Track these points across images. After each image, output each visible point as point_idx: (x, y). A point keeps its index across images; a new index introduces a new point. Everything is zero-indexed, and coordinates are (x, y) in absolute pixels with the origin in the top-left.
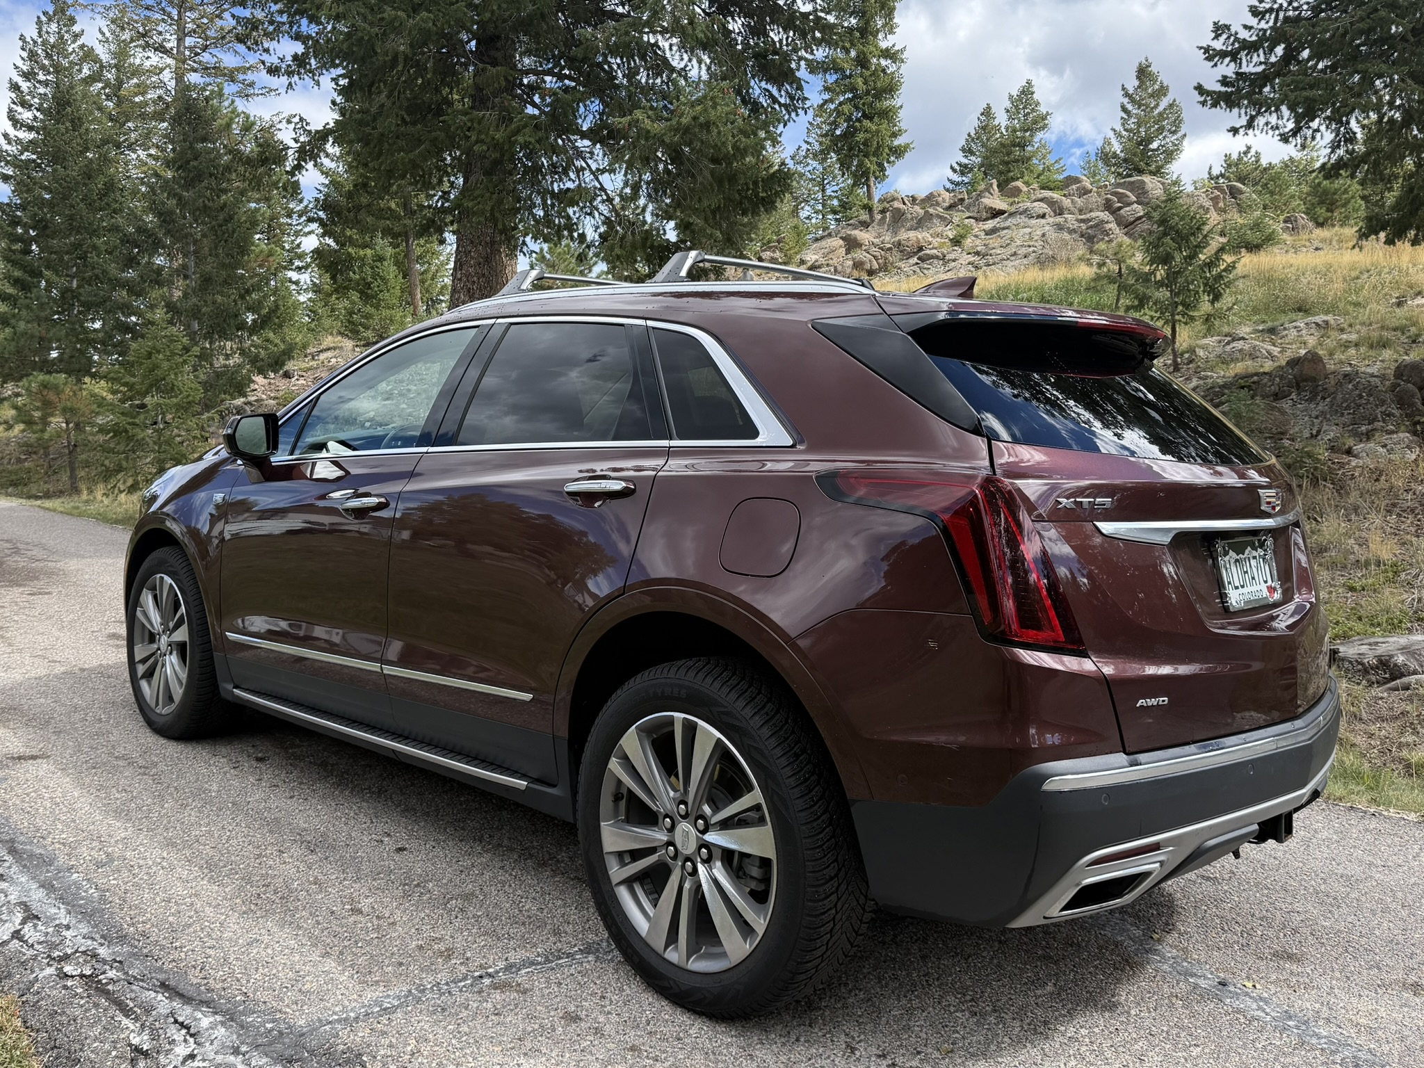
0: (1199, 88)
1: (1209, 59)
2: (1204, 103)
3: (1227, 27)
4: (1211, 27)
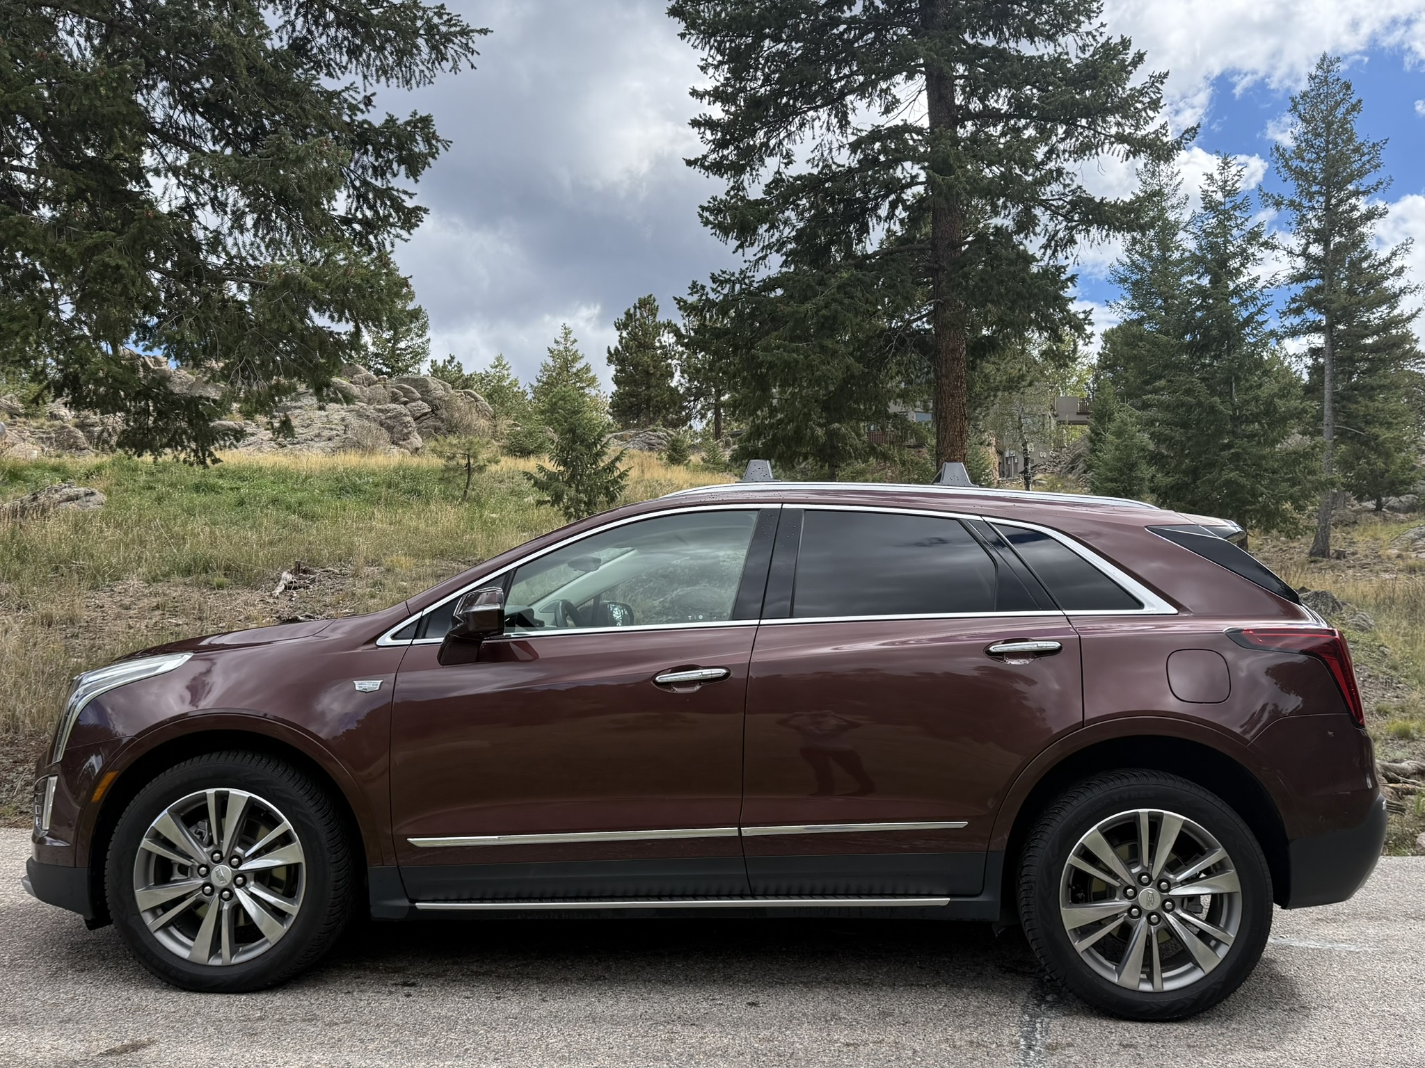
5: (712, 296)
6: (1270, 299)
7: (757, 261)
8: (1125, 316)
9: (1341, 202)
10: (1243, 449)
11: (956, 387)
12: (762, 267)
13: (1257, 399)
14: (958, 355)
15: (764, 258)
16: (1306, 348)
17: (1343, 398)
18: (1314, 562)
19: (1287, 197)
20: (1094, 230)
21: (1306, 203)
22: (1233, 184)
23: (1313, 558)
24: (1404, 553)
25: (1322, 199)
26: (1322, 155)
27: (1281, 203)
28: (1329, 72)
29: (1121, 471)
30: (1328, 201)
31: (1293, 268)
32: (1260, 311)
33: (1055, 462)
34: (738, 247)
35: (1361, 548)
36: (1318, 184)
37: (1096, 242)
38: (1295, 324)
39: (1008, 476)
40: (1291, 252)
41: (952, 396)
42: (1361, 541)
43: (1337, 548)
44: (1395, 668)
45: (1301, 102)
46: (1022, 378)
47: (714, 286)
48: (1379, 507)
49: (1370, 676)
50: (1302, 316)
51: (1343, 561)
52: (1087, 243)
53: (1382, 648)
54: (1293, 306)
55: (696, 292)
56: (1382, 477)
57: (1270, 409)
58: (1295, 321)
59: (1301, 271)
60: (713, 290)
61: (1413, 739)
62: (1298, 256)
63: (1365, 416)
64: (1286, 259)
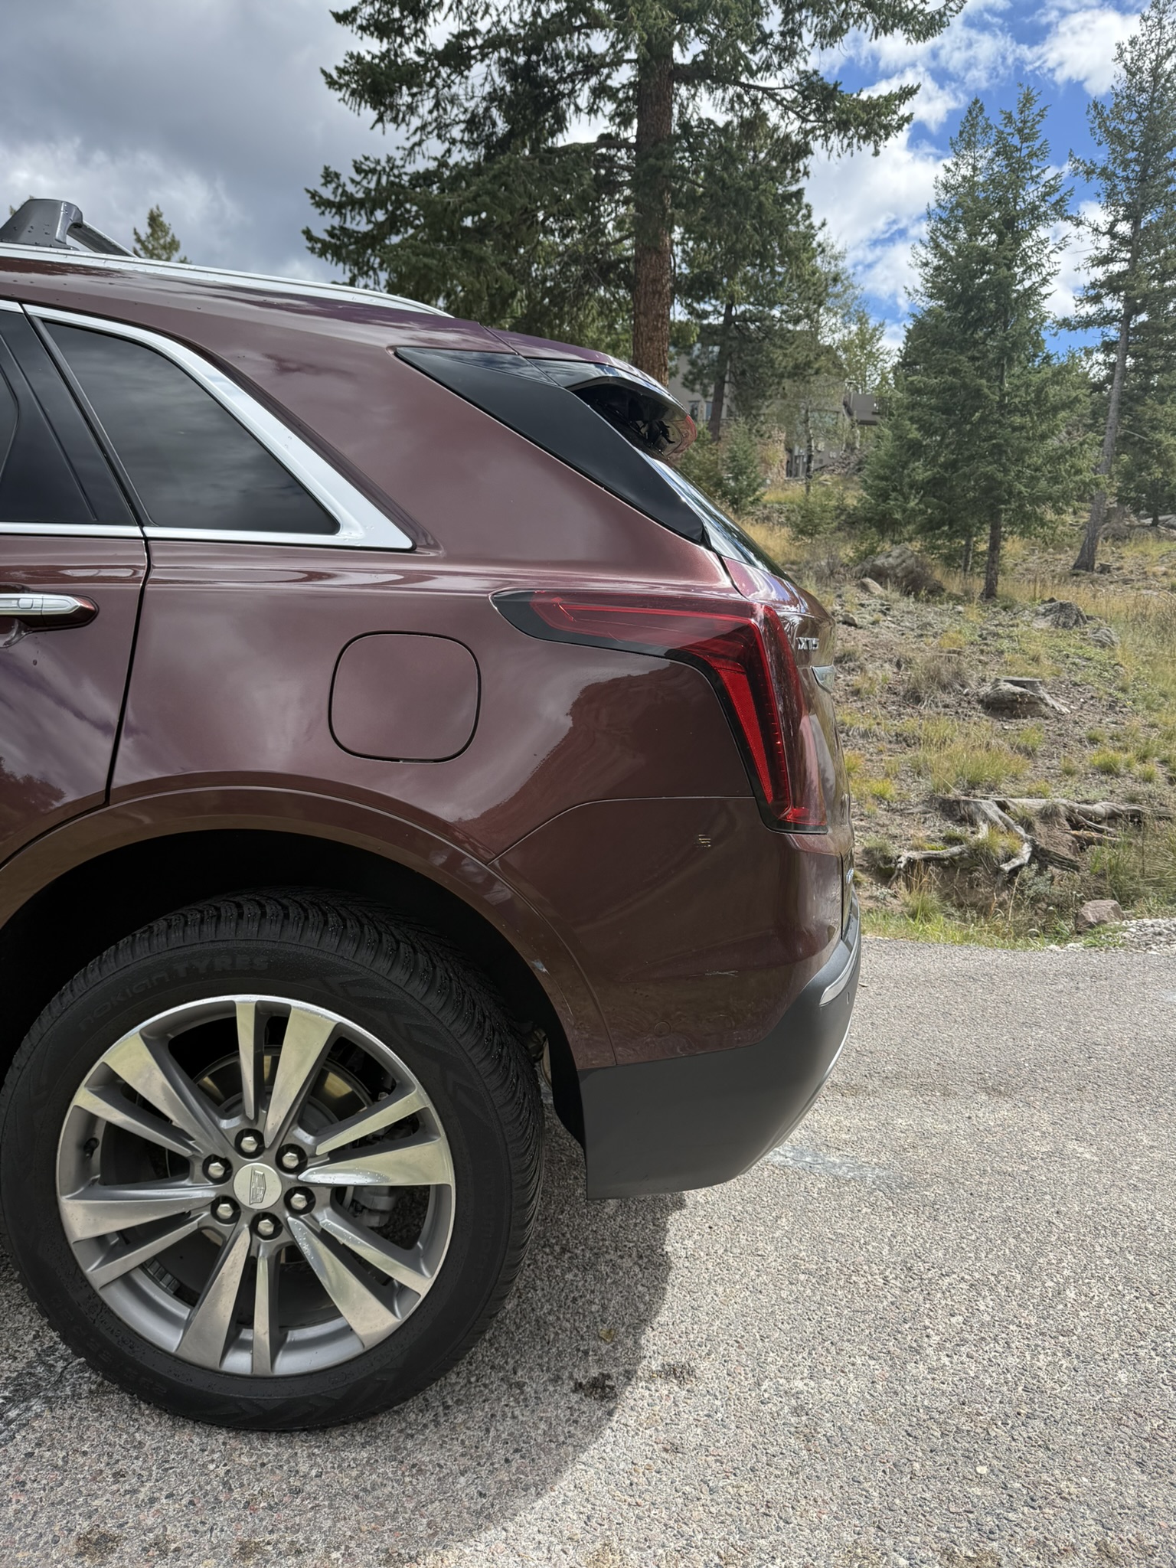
0: (308, 234)
1: (318, 205)
2: (312, 250)
3: (337, 176)
4: (321, 171)
5: (351, 188)
6: (1056, 268)
7: (412, 148)
8: (922, 304)
9: (1158, 172)
10: (1005, 440)
11: (656, 329)
12: (419, 157)
13: (1028, 385)
14: (659, 288)
15: (419, 143)
16: (1098, 342)
17: (1131, 399)
18: (1077, 575)
19: (1101, 165)
20: (834, 140)
21: (1120, 172)
22: (1033, 125)
23: (1076, 571)
24: (1170, 571)
25: (1137, 168)
26: (1145, 114)
27: (1093, 171)
28: (1164, 12)
29: (893, 469)
30: (1144, 171)
31: (1097, 248)
32: (1045, 281)
33: (844, 462)
34: (377, 121)
35: (1128, 564)
36: (1136, 150)
37: (835, 153)
38: (1091, 314)
39: (796, 475)
40: (1096, 230)
41: (650, 339)
42: (1130, 556)
43: (1103, 562)
44: (1123, 690)
45: (1129, 48)
46: (808, 364)
47: (358, 178)
48: (1155, 523)
49: (1092, 697)
50: (1099, 306)
51: (1107, 576)
52: (823, 154)
53: (1116, 667)
54: (1092, 292)
55: (330, 182)
56: (1163, 491)
57: (1040, 398)
58: (1090, 309)
59: (1105, 253)
60: (353, 181)
61: (1117, 775)
62: (1104, 234)
63: (1151, 420)
64: (1091, 237)
